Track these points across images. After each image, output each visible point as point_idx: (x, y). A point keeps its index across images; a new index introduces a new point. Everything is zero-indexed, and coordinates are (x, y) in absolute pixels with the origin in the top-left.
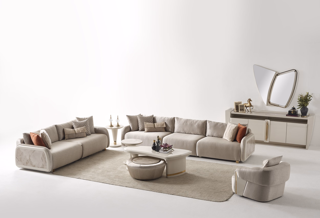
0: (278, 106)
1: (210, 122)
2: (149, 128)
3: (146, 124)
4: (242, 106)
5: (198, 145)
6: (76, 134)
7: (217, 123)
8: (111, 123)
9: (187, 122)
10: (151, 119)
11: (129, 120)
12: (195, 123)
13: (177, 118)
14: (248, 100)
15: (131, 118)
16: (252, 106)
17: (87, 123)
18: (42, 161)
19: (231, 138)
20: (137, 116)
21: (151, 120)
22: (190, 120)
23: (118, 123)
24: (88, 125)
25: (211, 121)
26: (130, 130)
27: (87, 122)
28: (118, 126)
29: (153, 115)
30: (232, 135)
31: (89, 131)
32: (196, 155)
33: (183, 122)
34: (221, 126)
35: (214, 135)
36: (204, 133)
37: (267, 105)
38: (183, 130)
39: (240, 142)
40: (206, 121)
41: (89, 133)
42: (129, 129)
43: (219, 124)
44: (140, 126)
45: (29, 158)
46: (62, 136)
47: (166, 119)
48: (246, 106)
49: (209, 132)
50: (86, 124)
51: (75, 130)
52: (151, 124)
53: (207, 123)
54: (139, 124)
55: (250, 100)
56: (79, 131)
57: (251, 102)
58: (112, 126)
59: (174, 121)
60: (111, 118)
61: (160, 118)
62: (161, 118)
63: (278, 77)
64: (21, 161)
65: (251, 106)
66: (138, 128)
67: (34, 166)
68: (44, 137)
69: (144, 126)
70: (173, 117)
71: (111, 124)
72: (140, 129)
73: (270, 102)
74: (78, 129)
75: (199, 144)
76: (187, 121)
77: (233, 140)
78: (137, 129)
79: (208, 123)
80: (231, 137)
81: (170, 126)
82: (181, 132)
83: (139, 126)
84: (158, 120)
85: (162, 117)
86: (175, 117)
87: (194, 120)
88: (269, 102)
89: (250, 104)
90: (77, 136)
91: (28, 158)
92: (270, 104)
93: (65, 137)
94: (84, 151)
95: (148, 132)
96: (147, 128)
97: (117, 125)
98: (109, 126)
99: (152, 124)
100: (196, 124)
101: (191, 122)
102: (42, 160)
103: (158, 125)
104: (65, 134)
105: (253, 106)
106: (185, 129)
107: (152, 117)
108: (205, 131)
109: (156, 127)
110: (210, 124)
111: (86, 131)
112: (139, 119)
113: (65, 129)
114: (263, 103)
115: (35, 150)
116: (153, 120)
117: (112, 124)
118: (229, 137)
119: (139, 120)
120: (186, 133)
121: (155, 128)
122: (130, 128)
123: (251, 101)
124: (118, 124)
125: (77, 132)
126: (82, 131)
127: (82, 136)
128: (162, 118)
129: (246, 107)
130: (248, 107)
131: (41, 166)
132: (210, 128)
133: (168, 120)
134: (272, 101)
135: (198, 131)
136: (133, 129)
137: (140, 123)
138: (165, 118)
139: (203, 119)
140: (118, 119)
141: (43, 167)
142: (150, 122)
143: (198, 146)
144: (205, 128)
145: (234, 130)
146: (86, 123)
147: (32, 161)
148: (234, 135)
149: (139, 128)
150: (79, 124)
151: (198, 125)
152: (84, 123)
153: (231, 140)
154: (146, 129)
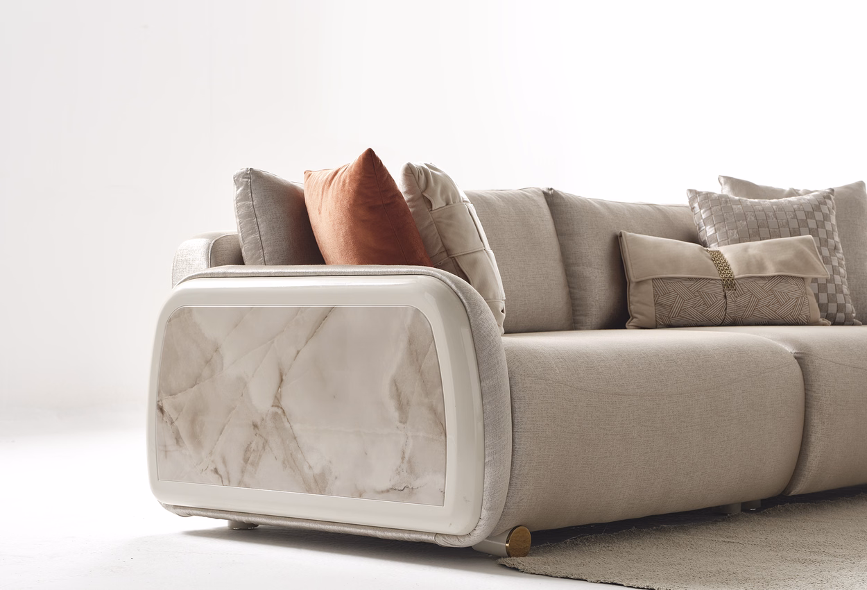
6: (729, 283)
17: (826, 217)
18: (403, 421)
24: (837, 239)
27: (825, 209)
31: (839, 289)
41: (841, 308)
45: (277, 402)
46: (599, 291)
50: (821, 225)
51: (717, 258)
56: (761, 266)
64: (195, 438)
67: (319, 484)
68: (438, 203)
74: (746, 250)
90: (742, 300)
91: (261, 401)
93: (632, 308)
94: (815, 420)
102: (402, 406)
104: (633, 274)
111: (823, 272)
113: (628, 234)
115: (331, 309)
125: (736, 271)
126: (784, 264)
127: (782, 312)
131: (384, 473)
141: (403, 491)
146: (819, 216)
147: (297, 428)
150: (751, 218)
152: (801, 216)
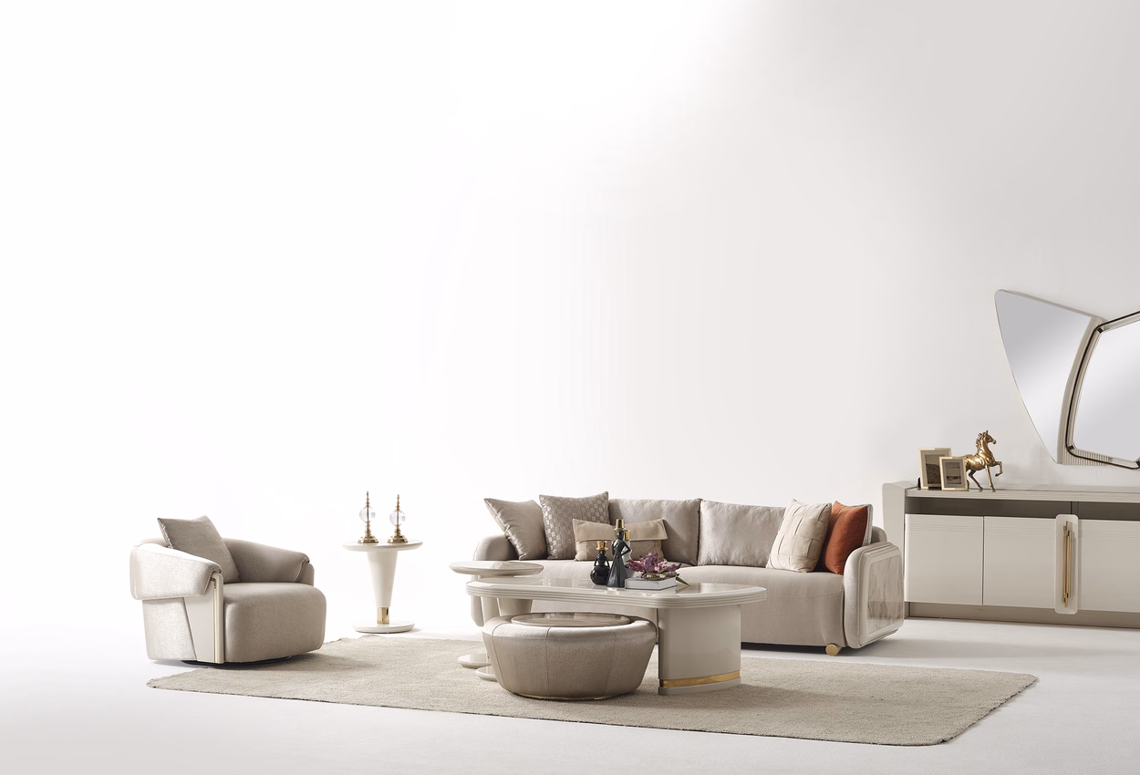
0: (1107, 462)
4: (954, 465)
14: (977, 437)
16: (997, 464)
28: (400, 540)
30: (807, 542)
37: (1060, 461)
42: (505, 551)
44: (554, 539)
48: (969, 466)
54: (548, 531)
55: (987, 438)
57: (990, 445)
65: (993, 463)
66: (547, 545)
69: (572, 537)
72: (552, 550)
73: (1072, 447)
77: (812, 564)
78: (541, 554)
83: (549, 540)
85: (647, 501)
88: (1070, 449)
89: (989, 454)
92: (1072, 454)
105: (999, 464)
107: (602, 502)
114: (1042, 451)
116: (605, 514)
118: (797, 553)
119: (546, 514)
122: (513, 545)
123: (992, 440)
128: (646, 505)
129: (973, 469)
130: (981, 467)
134: (1079, 442)
137: (551, 525)
145: (816, 523)
149: (550, 547)
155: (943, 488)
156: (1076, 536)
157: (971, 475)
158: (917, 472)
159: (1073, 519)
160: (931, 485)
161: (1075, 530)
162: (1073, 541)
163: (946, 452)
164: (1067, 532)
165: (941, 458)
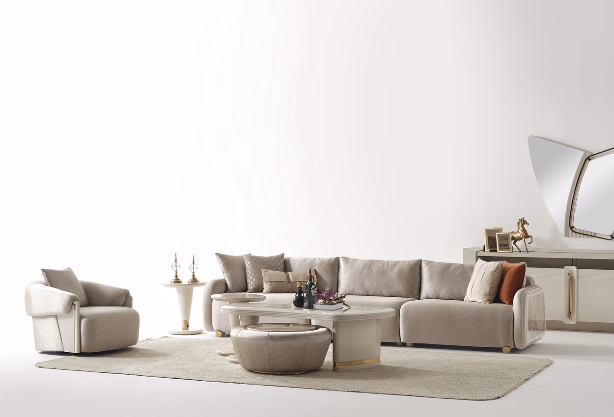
0: (593, 236)
1: (428, 263)
2: (274, 283)
3: (267, 273)
4: (505, 238)
5: (403, 314)
7: (448, 266)
8: (176, 273)
9: (370, 266)
10: (279, 264)
11: (224, 264)
12: (392, 268)
13: (346, 259)
14: (518, 221)
15: (227, 261)
16: (529, 237)
19: (486, 295)
20: (242, 257)
21: (279, 266)
22: (378, 261)
23: (193, 272)
25: (432, 262)
26: (226, 290)
28: (194, 281)
29: (283, 254)
30: (488, 285)
32: (399, 339)
33: (361, 266)
34: (459, 271)
35: (442, 295)
36: (416, 292)
37: (566, 235)
38: (362, 286)
39: (511, 303)
40: (419, 263)
42: (223, 288)
43: (453, 267)
44: (251, 280)
47: (317, 261)
48: (513, 238)
49: (427, 287)
52: (280, 275)
53: (423, 265)
54: (248, 276)
55: (523, 222)
57: (525, 226)
58: (177, 281)
59: (337, 267)
60: (176, 260)
61: (300, 260)
62: (305, 260)
63: (591, 164)
65: (527, 236)
66: (247, 284)
69: (261, 279)
70: (334, 256)
71: (176, 276)
72: (250, 287)
73: (573, 227)
75: (407, 309)
76: (370, 264)
77: (492, 298)
78: (243, 289)
79: (426, 265)
80: (488, 291)
81: (326, 278)
82: (357, 291)
83: (249, 281)
84: (295, 266)
85: (307, 259)
86: (339, 258)
87: (388, 262)
88: (572, 228)
89: (524, 231)
92: (573, 231)
95: (271, 292)
96: (269, 283)
97: (191, 277)
98: (171, 282)
99: (282, 273)
100: (396, 270)
101: (381, 266)
103: (298, 275)
105: (531, 237)
106: (367, 284)
107: (281, 259)
108: (417, 286)
109: (291, 280)
110: (430, 268)
112: (248, 264)
114: (555, 229)
116: (282, 266)
117: (179, 278)
118: (483, 292)
119: (247, 266)
120: (370, 293)
121: (289, 282)
122: (226, 284)
123: (527, 223)
124: (194, 276)
128: (307, 261)
129: (515, 240)
130: (520, 239)
132: (431, 277)
133: (321, 264)
134: (576, 224)
135: (399, 287)
136: (233, 286)
137: (250, 272)
138: (315, 259)
139: (413, 257)
140: (194, 263)
142: (275, 268)
143: (405, 316)
144: (418, 280)
145: (494, 274)
148: (495, 286)
149: (249, 285)
151: (400, 272)
153: (486, 299)
154: (266, 287)
155: (498, 251)
156: (576, 279)
157: (514, 243)
158: (483, 242)
159: (574, 268)
160: (491, 249)
161: (575, 275)
162: (574, 281)
163: (499, 230)
164: (570, 276)
165: (497, 234)
